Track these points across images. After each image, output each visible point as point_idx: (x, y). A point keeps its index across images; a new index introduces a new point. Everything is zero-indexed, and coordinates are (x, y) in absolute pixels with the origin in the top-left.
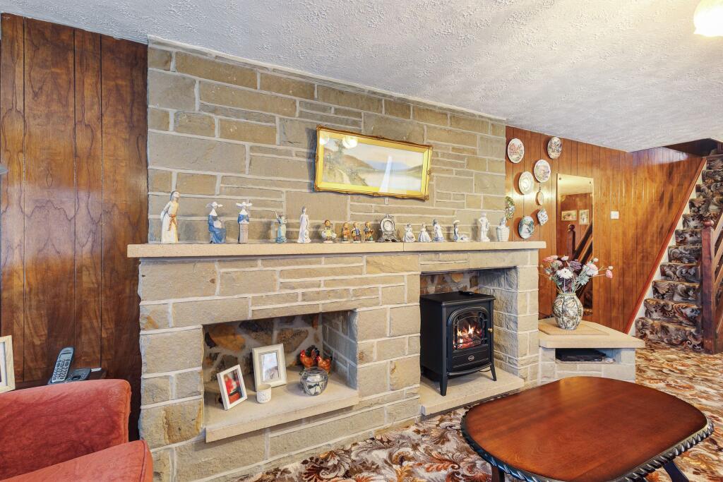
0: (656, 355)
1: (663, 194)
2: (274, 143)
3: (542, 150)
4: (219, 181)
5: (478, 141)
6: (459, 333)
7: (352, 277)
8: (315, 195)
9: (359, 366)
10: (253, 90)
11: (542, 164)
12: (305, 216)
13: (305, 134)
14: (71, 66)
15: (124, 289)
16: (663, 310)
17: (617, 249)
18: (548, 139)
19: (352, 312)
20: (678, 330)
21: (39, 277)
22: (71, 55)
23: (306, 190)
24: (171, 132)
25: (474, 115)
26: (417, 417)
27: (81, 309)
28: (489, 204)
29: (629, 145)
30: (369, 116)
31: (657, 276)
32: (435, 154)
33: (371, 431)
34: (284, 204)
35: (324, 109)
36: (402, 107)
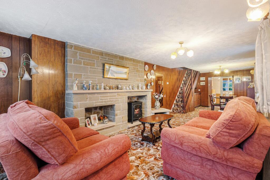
0: (175, 115)
1: (178, 78)
2: (95, 67)
3: (152, 68)
4: (83, 75)
5: (139, 66)
6: (136, 111)
7: (114, 97)
8: (104, 79)
9: (116, 117)
10: (90, 54)
11: (152, 71)
12: (103, 84)
13: (101, 64)
14: (48, 47)
15: (60, 101)
16: (177, 105)
17: (168, 92)
18: (153, 65)
19: (114, 105)
20: (179, 109)
21: (41, 99)
22: (48, 44)
23: (102, 78)
24: (72, 64)
25: (137, 60)
26: (127, 128)
27: (50, 106)
28: (141, 81)
29: (171, 67)
30: (115, 60)
31: (177, 98)
32: (130, 69)
33: (118, 131)
34: (97, 81)
35: (105, 58)
36: (122, 58)
